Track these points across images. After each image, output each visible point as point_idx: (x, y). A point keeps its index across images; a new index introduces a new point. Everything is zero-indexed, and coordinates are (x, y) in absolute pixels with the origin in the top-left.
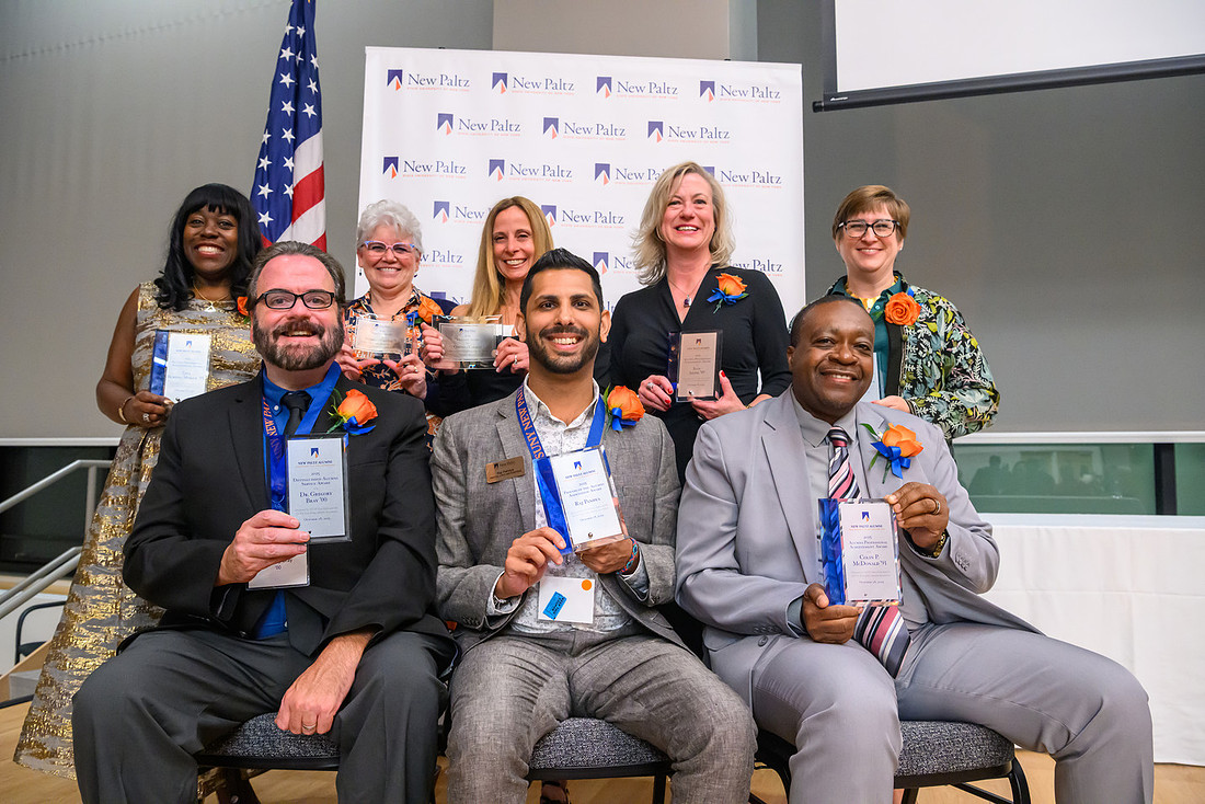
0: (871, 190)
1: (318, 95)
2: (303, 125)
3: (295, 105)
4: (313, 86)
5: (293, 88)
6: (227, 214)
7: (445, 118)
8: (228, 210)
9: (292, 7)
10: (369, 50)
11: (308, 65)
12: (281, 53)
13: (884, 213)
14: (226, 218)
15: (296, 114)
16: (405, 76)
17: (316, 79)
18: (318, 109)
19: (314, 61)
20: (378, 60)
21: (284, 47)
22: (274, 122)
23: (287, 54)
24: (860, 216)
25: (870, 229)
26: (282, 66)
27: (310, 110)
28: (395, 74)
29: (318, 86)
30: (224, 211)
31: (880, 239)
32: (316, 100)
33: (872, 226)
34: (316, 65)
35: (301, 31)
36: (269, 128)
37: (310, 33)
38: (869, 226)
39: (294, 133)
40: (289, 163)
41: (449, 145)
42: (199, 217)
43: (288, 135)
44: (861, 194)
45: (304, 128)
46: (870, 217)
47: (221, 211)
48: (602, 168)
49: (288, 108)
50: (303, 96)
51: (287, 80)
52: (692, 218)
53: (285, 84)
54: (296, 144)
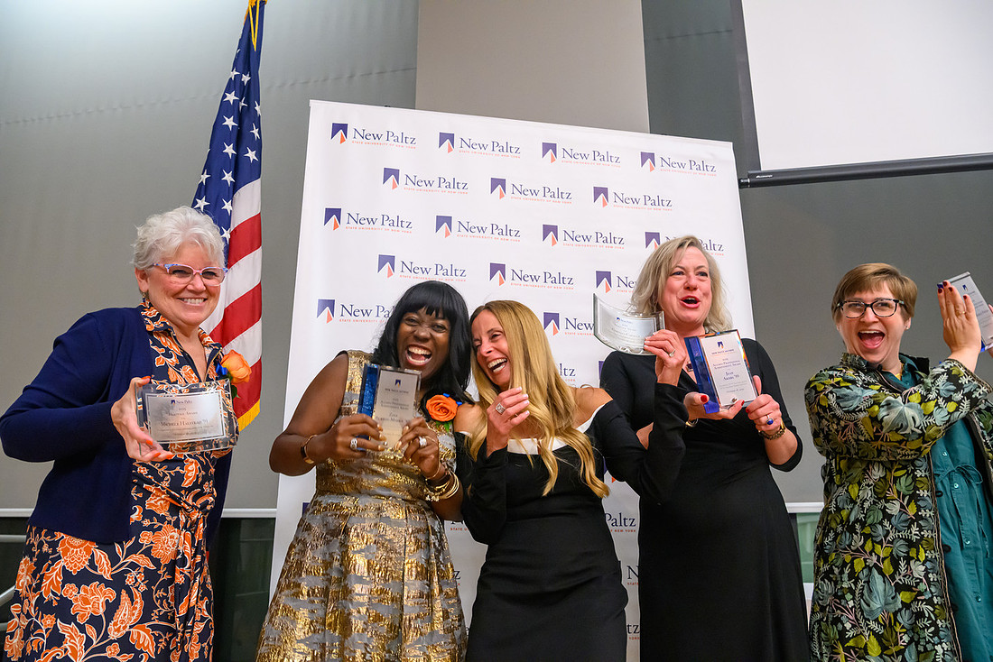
0: (873, 267)
1: (260, 141)
2: (244, 169)
3: (236, 148)
4: (255, 131)
5: (236, 132)
6: (443, 319)
7: (389, 173)
8: (444, 315)
9: (238, 55)
10: (312, 103)
11: (252, 110)
12: (225, 96)
13: (886, 293)
14: (440, 322)
15: (237, 158)
16: (350, 131)
17: (258, 126)
18: (259, 155)
19: (257, 108)
20: (322, 114)
21: (228, 90)
22: (214, 163)
23: (231, 97)
24: (857, 296)
25: (869, 309)
26: (225, 109)
27: (251, 155)
28: (339, 128)
29: (259, 133)
30: (440, 316)
31: (881, 320)
32: (258, 147)
33: (871, 306)
34: (259, 112)
35: (246, 78)
36: (208, 167)
37: (255, 81)
38: (867, 306)
39: (234, 176)
40: (228, 206)
41: (395, 200)
42: (415, 316)
43: (228, 177)
44: (860, 271)
45: (245, 172)
46: (868, 297)
47: (437, 315)
48: (549, 230)
49: (229, 150)
50: (245, 141)
51: (230, 122)
52: (695, 289)
53: (227, 126)
54: (236, 187)
